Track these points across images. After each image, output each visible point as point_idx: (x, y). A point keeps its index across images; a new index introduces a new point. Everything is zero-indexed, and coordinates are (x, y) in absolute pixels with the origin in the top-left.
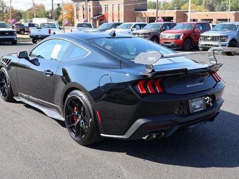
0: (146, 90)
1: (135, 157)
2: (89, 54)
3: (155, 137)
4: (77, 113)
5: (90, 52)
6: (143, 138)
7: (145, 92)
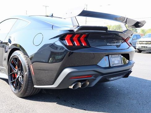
0: (73, 43)
1: (63, 106)
2: (29, 24)
3: (80, 86)
4: (17, 70)
5: (30, 22)
6: (70, 87)
7: (71, 44)
